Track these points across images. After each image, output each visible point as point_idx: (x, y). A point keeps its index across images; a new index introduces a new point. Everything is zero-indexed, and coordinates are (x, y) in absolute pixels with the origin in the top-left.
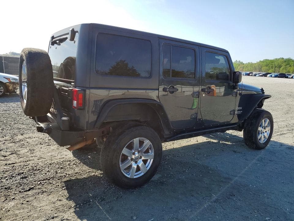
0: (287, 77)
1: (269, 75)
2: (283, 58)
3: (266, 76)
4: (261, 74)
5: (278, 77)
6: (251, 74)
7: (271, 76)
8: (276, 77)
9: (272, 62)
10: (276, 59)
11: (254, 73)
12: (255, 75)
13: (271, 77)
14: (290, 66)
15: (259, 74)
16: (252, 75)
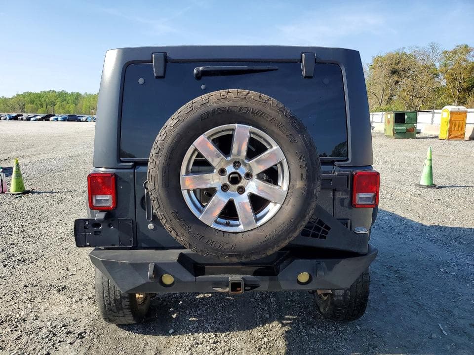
0: (79, 120)
1: (52, 118)
2: (54, 91)
3: (49, 120)
4: (38, 117)
5: (68, 121)
6: (20, 118)
7: (57, 119)
8: (64, 120)
9: (39, 96)
10: (44, 92)
11: (25, 115)
12: (29, 119)
13: (57, 121)
14: (68, 103)
15: (34, 117)
16: (22, 120)
